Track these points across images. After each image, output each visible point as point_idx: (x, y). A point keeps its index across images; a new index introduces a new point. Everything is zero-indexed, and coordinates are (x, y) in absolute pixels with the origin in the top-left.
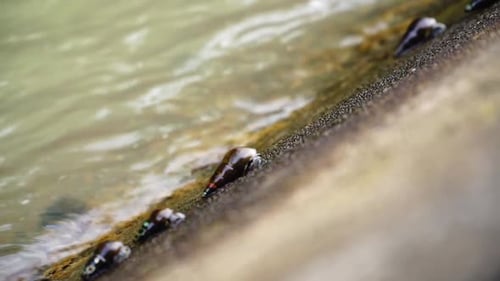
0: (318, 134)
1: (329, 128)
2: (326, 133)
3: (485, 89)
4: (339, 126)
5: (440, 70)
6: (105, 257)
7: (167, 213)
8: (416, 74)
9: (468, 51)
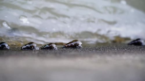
0: (92, 50)
1: (95, 50)
2: (94, 51)
3: (142, 61)
4: (98, 51)
5: (133, 52)
6: (30, 46)
7: (54, 46)
8: (126, 50)
9: (143, 52)
